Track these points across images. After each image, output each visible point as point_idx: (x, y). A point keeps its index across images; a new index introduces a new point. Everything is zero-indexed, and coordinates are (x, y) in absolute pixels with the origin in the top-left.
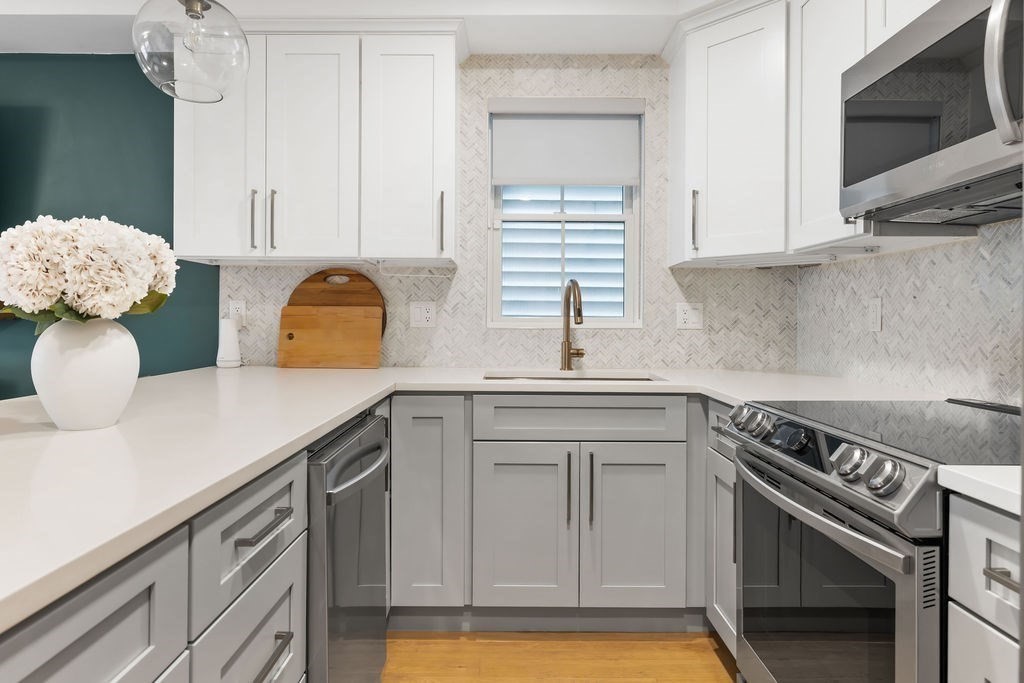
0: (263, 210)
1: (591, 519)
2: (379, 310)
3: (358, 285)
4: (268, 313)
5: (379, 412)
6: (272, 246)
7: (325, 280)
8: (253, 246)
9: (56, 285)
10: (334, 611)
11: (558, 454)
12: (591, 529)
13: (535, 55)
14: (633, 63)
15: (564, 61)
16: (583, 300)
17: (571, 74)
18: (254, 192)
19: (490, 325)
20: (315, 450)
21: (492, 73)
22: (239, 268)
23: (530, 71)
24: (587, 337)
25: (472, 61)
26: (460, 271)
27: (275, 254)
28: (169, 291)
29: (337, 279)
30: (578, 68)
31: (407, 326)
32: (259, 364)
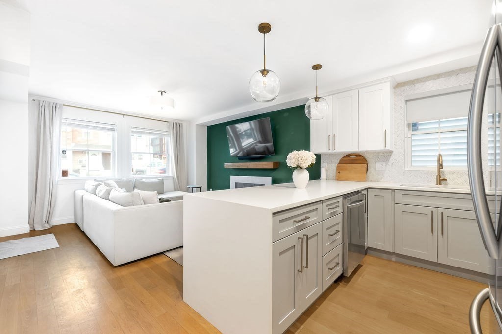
0: (332, 140)
1: (442, 233)
2: (366, 165)
3: (359, 158)
4: (334, 166)
5: (363, 192)
6: (334, 149)
7: (349, 157)
8: (329, 149)
9: (297, 162)
10: (350, 244)
11: (428, 211)
12: (443, 237)
13: (424, 77)
14: (473, 69)
15: (438, 76)
16: (443, 159)
17: (442, 80)
18: (329, 136)
19: (406, 169)
20: (345, 196)
21: (407, 87)
22: (326, 154)
23: (422, 83)
24: (450, 174)
25: (398, 86)
26: (394, 153)
27: (335, 151)
28: (314, 163)
29: (353, 157)
30: (445, 77)
31: (375, 169)
32: (331, 179)
